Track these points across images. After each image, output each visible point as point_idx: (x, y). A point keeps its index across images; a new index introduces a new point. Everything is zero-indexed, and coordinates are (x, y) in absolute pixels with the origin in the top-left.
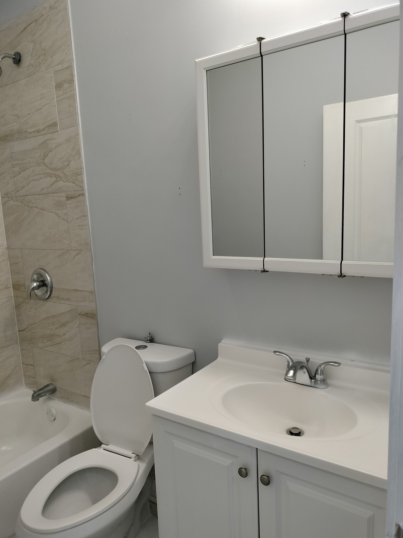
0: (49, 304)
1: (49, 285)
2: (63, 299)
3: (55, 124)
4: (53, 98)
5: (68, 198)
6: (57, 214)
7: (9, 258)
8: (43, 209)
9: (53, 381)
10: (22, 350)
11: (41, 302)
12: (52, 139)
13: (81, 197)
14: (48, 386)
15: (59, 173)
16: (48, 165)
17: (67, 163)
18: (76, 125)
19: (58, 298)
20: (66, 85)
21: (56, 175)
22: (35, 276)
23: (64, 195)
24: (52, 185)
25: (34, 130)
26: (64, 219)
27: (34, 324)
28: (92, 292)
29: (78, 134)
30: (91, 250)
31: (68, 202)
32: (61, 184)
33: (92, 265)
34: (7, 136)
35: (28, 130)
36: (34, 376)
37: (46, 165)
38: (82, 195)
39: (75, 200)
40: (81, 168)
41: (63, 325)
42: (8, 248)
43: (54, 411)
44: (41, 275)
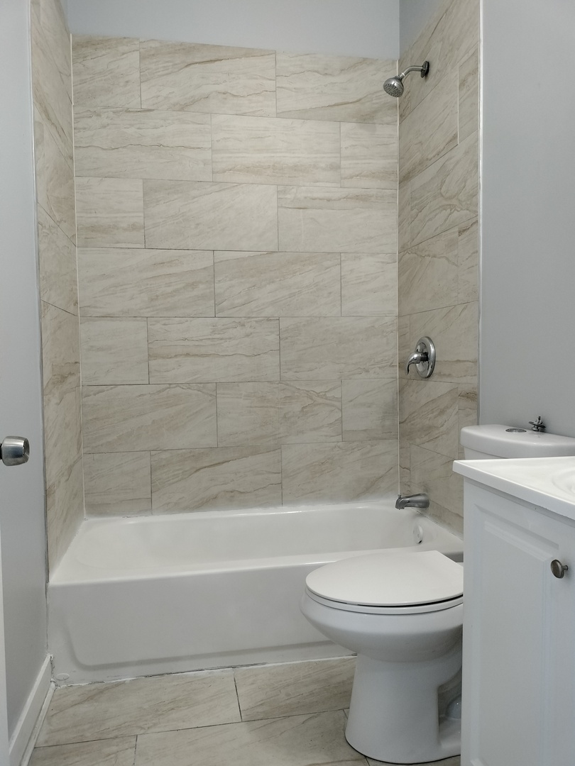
0: (430, 383)
1: (431, 359)
2: (444, 375)
3: (455, 137)
4: (456, 103)
5: (460, 232)
6: (447, 259)
7: (400, 328)
8: (435, 256)
9: (427, 491)
10: (401, 448)
11: (423, 382)
12: (451, 158)
13: (474, 226)
14: (419, 495)
15: (454, 202)
16: (444, 194)
17: (463, 185)
18: (476, 129)
19: (440, 374)
20: (470, 79)
21: (450, 205)
22: (419, 348)
23: (456, 229)
24: (445, 220)
25: (434, 154)
26: (454, 264)
27: (414, 412)
28: (475, 362)
29: (477, 140)
30: (478, 301)
31: (460, 238)
32: (456, 214)
33: (478, 323)
34: (409, 173)
35: (430, 156)
36: (409, 484)
37: (442, 196)
38: (474, 223)
39: (467, 233)
40: (478, 184)
41: (442, 412)
42: (400, 316)
43: (421, 530)
44: (424, 346)
